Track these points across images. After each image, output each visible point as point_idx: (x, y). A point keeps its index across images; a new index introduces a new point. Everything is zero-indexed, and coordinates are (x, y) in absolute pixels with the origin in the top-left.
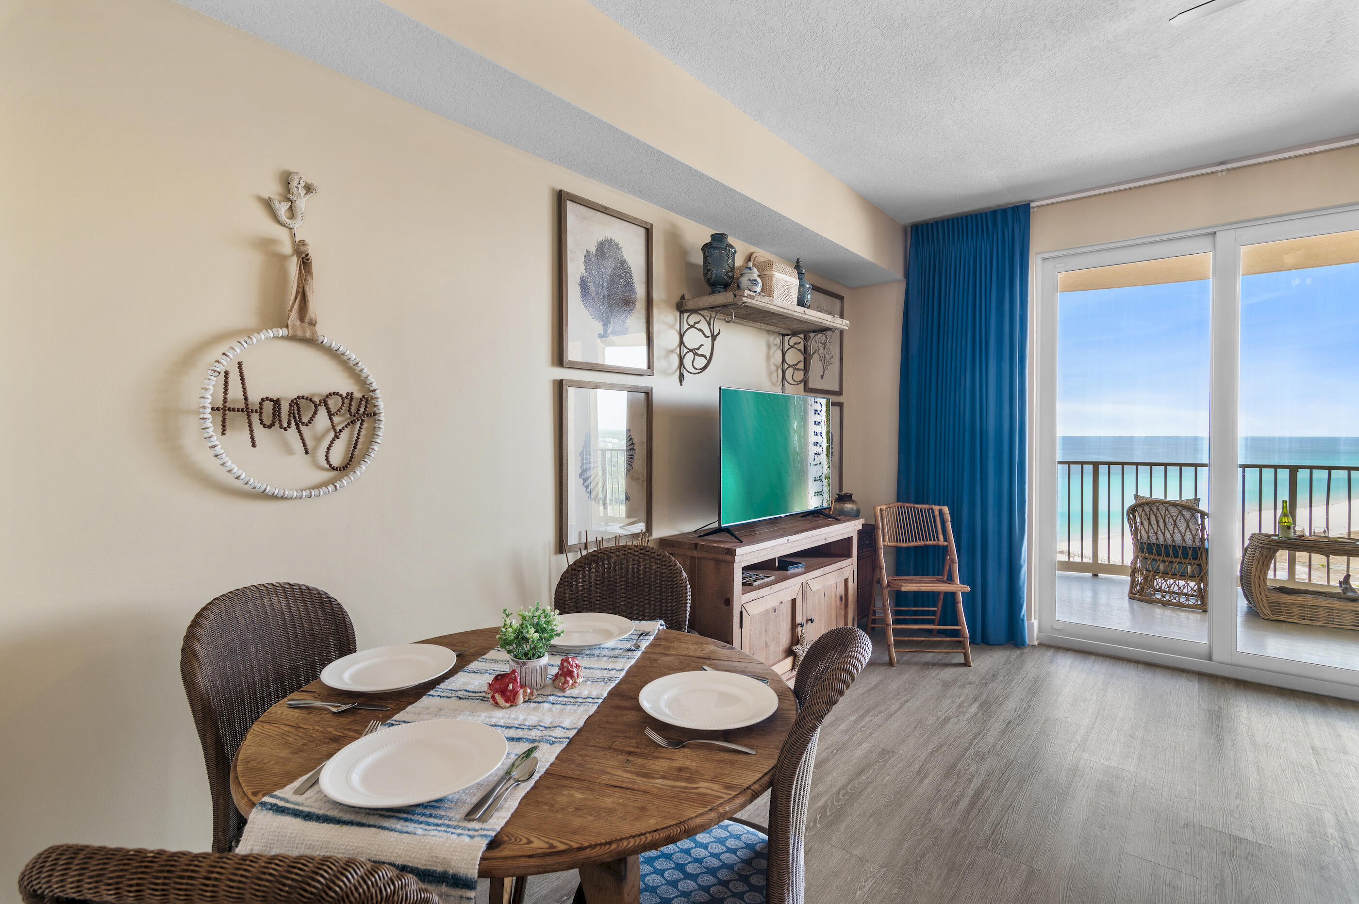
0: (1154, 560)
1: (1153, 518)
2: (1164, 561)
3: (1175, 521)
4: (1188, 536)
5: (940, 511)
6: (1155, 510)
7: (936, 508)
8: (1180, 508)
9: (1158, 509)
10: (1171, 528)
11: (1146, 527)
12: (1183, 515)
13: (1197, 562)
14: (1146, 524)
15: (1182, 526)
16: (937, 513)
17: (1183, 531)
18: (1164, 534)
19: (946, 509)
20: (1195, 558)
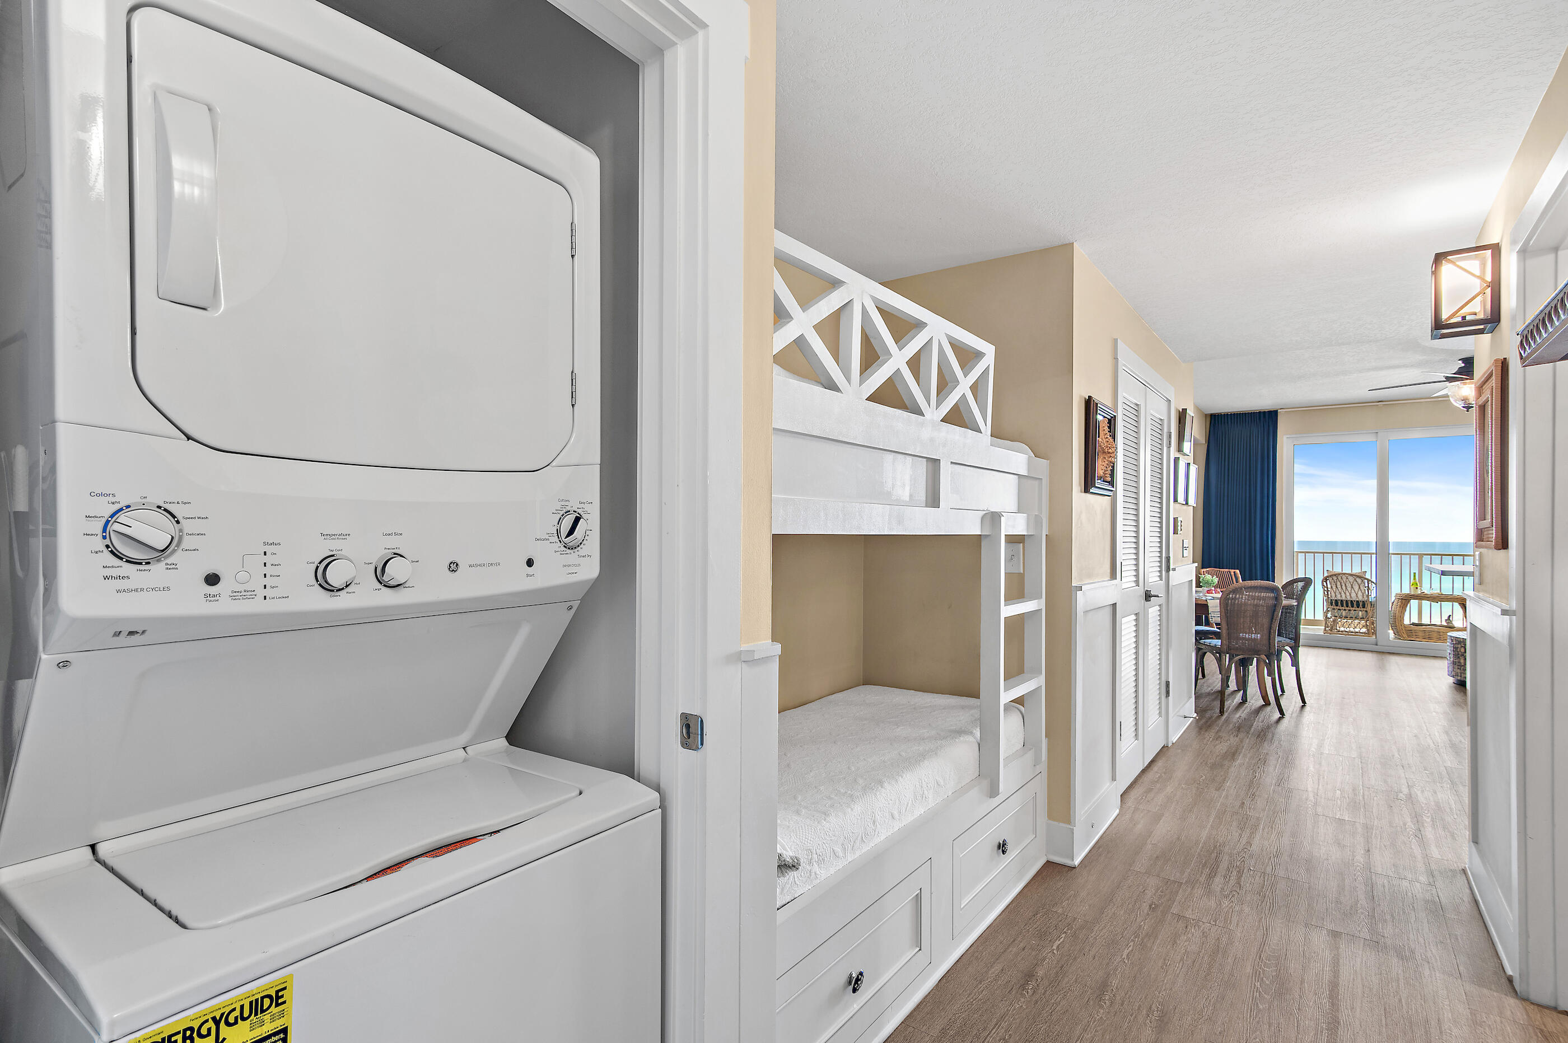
0: (1339, 609)
1: (1339, 583)
2: (1345, 610)
3: (1352, 585)
4: (1360, 594)
5: (1234, 572)
6: (1340, 579)
7: (1232, 571)
8: (1355, 577)
9: (1342, 578)
10: (1349, 589)
11: (1335, 590)
12: (1356, 581)
13: (1365, 609)
14: (1334, 587)
15: (1356, 588)
16: (1233, 574)
17: (1356, 591)
18: (1345, 593)
19: (1238, 571)
20: (1364, 607)
